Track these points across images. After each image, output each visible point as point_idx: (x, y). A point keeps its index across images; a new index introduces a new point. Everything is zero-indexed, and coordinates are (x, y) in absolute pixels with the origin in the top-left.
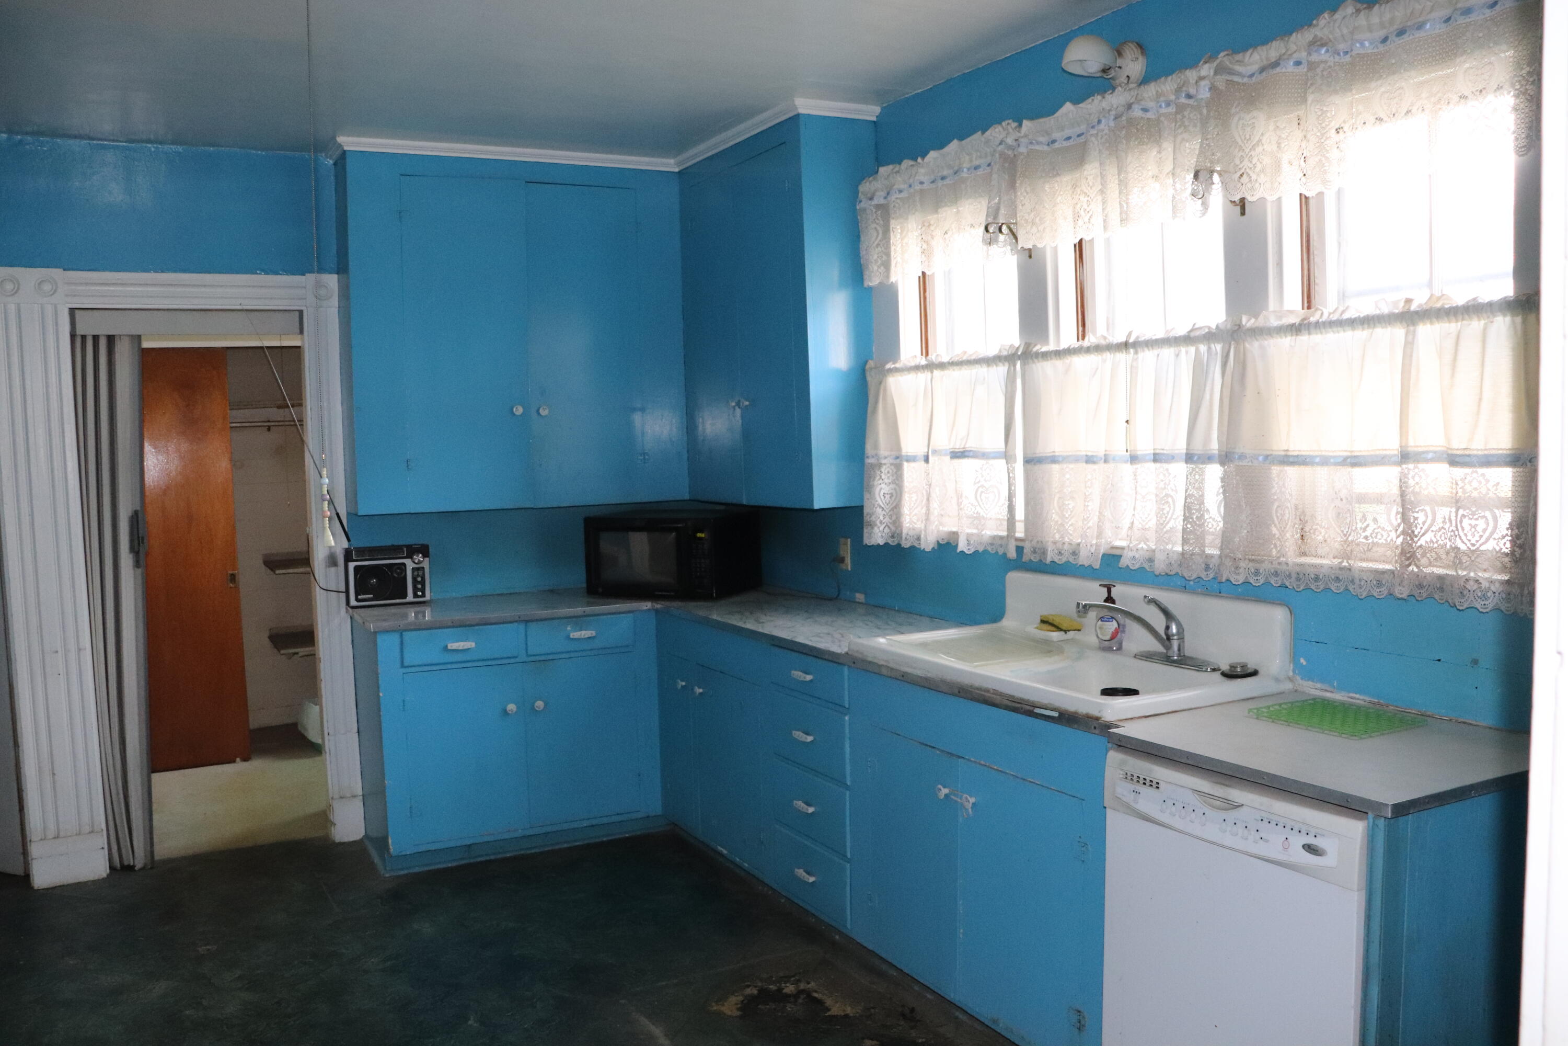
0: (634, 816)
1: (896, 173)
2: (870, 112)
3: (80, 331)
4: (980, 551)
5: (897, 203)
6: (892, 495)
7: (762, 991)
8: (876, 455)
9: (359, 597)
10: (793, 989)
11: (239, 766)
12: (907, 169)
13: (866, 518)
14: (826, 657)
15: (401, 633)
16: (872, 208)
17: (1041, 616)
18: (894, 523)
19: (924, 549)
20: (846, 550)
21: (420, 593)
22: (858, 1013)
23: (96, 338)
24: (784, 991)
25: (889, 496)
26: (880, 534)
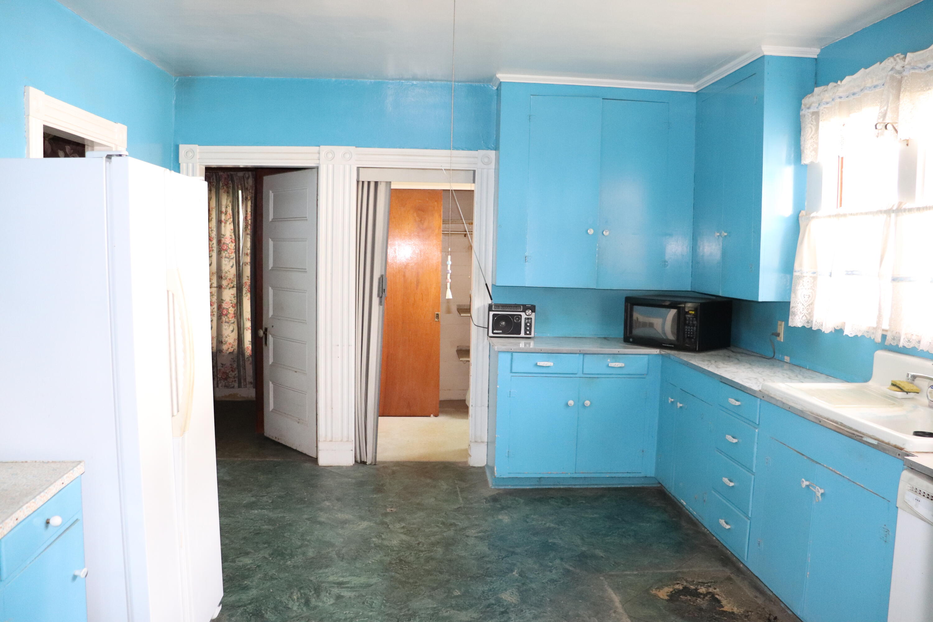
0: (637, 475)
1: (825, 91)
2: (813, 52)
3: (361, 179)
4: (859, 336)
5: (824, 111)
6: (809, 296)
7: (685, 588)
8: (801, 270)
9: (494, 331)
10: (705, 590)
11: (432, 419)
12: (831, 88)
13: (791, 310)
14: (749, 392)
15: (512, 353)
16: (809, 114)
17: (892, 381)
18: (810, 313)
19: (824, 332)
20: (781, 329)
21: (528, 332)
22: (740, 612)
23: (369, 183)
24: (699, 591)
25: (808, 296)
26: (799, 320)
